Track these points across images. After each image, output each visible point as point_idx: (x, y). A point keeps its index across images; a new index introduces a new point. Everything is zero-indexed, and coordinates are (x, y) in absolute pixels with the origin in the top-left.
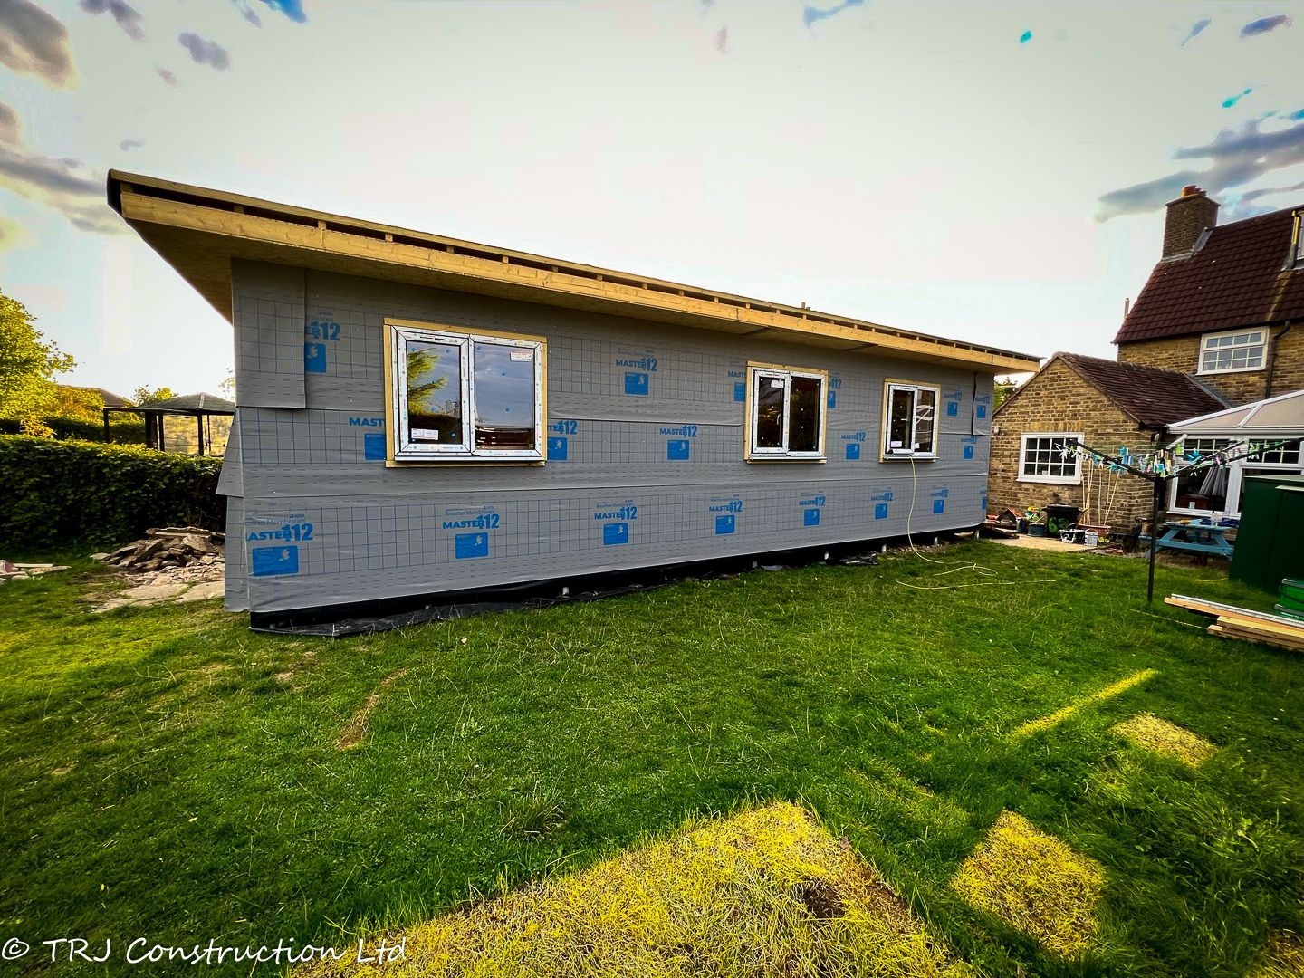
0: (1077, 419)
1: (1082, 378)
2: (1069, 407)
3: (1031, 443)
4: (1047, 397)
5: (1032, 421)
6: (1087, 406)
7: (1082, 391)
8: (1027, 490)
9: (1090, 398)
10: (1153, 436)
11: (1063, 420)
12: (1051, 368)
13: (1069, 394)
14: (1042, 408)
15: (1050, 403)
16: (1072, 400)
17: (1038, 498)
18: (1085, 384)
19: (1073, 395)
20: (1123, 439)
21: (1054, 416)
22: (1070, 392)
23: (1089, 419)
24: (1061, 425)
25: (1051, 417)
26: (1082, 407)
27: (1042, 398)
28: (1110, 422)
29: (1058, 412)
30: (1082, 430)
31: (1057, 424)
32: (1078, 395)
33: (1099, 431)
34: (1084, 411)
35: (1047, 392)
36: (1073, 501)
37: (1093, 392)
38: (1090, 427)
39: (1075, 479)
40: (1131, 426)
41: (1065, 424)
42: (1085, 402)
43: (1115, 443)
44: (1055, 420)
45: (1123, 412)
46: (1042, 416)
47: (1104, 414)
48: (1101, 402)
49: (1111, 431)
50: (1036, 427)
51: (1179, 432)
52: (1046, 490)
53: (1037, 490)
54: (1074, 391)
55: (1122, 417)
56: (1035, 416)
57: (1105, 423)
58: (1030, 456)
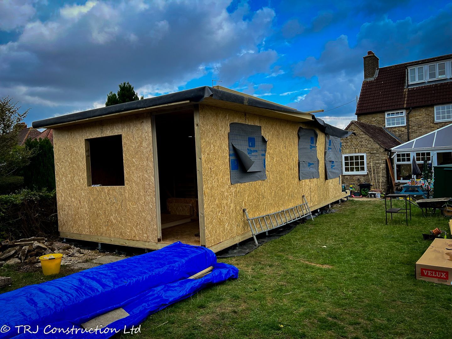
0: (363, 148)
1: (363, 131)
2: (359, 143)
3: (346, 158)
4: (350, 139)
5: (346, 149)
6: (366, 143)
7: (363, 136)
8: (347, 178)
9: (366, 139)
10: (388, 153)
11: (357, 148)
12: (350, 127)
13: (359, 138)
14: (349, 144)
15: (352, 141)
16: (360, 140)
17: (352, 181)
18: (364, 134)
19: (360, 138)
20: (380, 155)
21: (354, 147)
22: (359, 137)
23: (367, 147)
24: (357, 150)
25: (353, 147)
26: (364, 143)
27: (348, 139)
28: (374, 149)
29: (355, 145)
30: (365, 152)
31: (355, 150)
32: (362, 138)
33: (371, 152)
34: (365, 144)
35: (350, 137)
36: (366, 181)
37: (367, 137)
38: (368, 150)
39: (365, 172)
40: (382, 150)
41: (359, 150)
42: (365, 141)
43: (377, 157)
44: (355, 148)
45: (379, 144)
46: (349, 147)
47: (372, 145)
48: (371, 141)
49: (375, 152)
50: (347, 152)
51: (394, 151)
52: (355, 178)
53: (351, 178)
54: (360, 136)
55: (379, 147)
56: (347, 147)
57: (373, 149)
58: (346, 164)
